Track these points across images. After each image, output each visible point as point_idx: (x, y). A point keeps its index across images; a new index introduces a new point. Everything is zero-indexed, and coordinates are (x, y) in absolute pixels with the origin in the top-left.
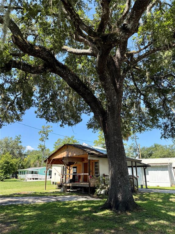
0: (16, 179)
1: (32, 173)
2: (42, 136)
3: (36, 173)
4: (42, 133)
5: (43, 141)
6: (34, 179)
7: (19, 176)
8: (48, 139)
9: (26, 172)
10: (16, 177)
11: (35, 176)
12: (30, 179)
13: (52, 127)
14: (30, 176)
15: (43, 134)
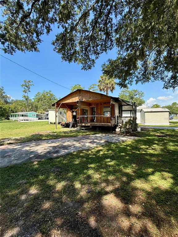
0: (8, 121)
1: (22, 116)
2: (24, 89)
3: (26, 116)
4: (24, 86)
5: (26, 92)
6: (25, 120)
7: (11, 118)
8: (29, 91)
9: (17, 115)
10: (9, 119)
11: (26, 118)
12: (22, 120)
13: (32, 82)
14: (22, 118)
15: (26, 87)
